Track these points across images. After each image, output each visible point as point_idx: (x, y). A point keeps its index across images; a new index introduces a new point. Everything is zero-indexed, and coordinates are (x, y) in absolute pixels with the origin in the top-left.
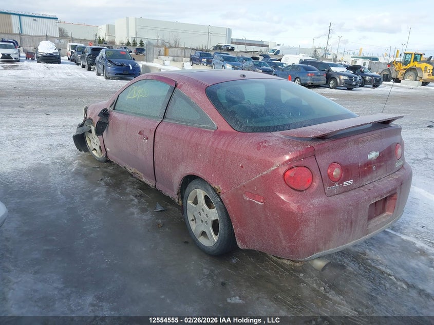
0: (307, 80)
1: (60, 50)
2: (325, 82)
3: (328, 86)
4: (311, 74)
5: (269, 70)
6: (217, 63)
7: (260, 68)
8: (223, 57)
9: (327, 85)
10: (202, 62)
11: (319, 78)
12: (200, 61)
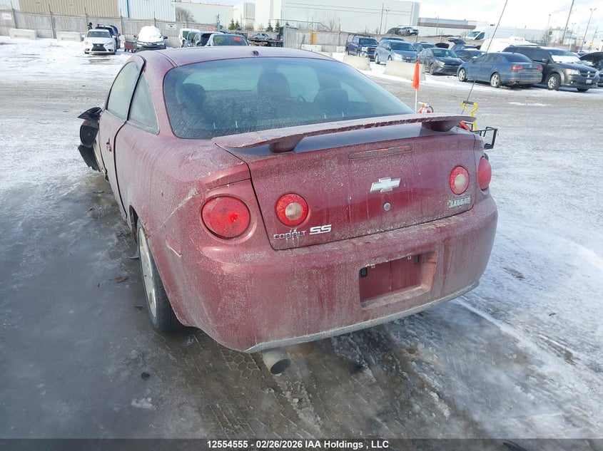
0: (510, 76)
1: (166, 38)
2: (540, 79)
3: (546, 86)
4: (517, 67)
5: (456, 62)
6: (381, 52)
7: (441, 58)
8: (391, 43)
9: (543, 84)
10: (361, 51)
11: (529, 73)
12: (359, 51)
